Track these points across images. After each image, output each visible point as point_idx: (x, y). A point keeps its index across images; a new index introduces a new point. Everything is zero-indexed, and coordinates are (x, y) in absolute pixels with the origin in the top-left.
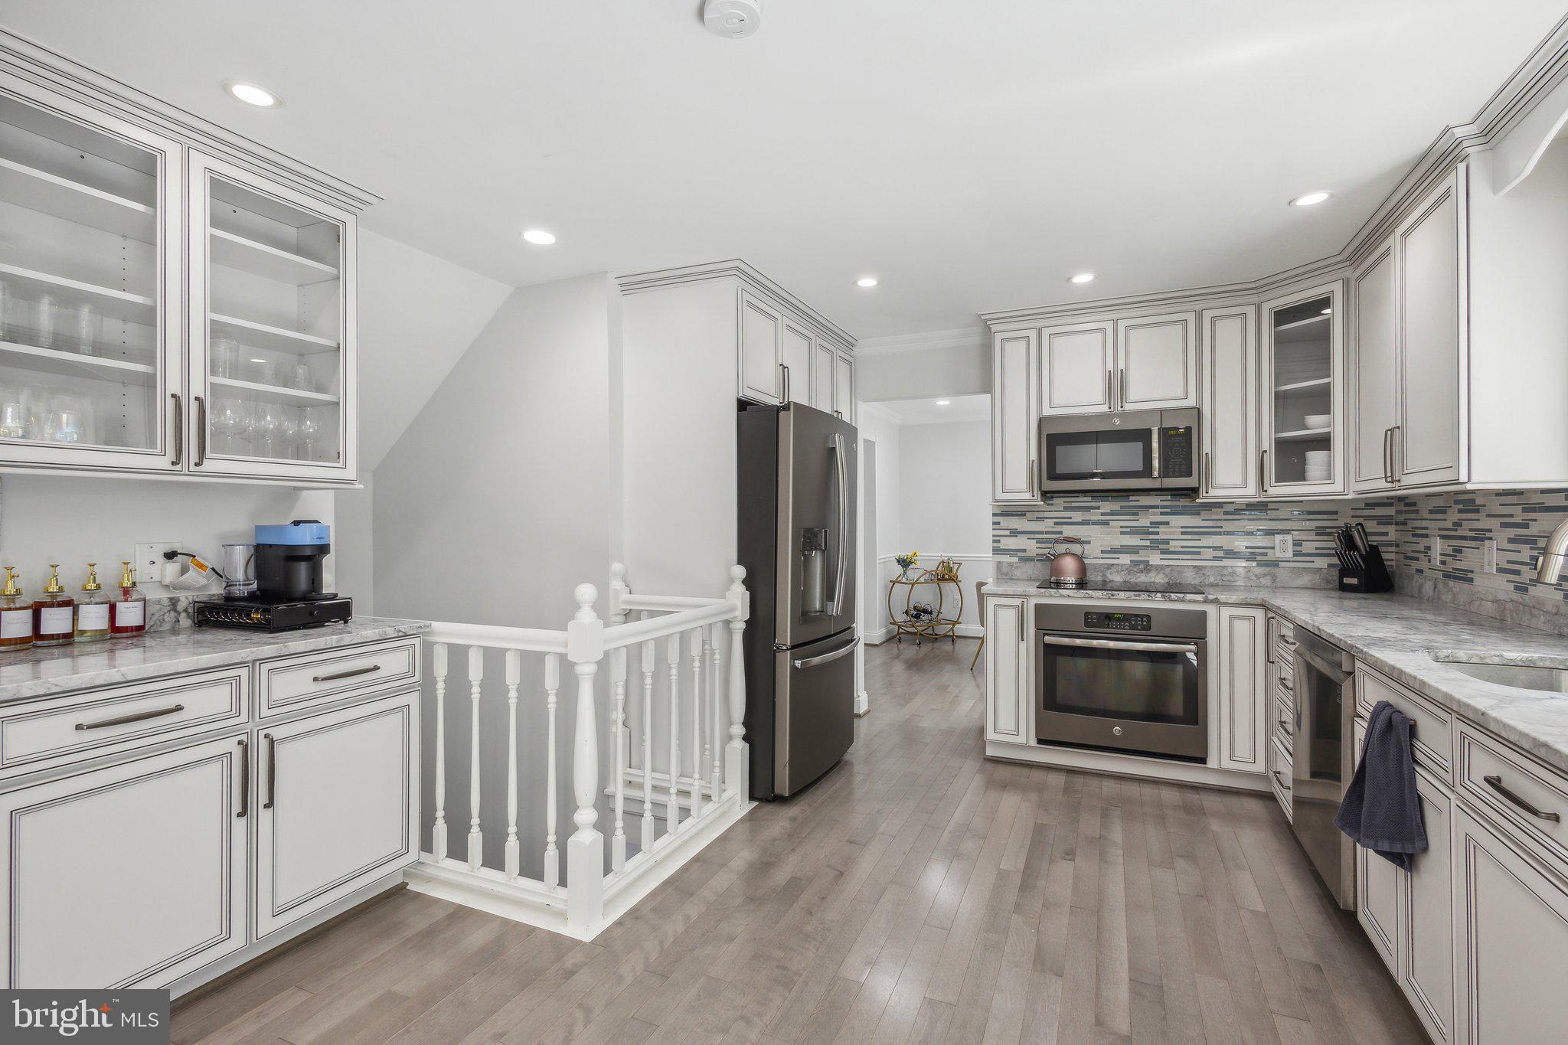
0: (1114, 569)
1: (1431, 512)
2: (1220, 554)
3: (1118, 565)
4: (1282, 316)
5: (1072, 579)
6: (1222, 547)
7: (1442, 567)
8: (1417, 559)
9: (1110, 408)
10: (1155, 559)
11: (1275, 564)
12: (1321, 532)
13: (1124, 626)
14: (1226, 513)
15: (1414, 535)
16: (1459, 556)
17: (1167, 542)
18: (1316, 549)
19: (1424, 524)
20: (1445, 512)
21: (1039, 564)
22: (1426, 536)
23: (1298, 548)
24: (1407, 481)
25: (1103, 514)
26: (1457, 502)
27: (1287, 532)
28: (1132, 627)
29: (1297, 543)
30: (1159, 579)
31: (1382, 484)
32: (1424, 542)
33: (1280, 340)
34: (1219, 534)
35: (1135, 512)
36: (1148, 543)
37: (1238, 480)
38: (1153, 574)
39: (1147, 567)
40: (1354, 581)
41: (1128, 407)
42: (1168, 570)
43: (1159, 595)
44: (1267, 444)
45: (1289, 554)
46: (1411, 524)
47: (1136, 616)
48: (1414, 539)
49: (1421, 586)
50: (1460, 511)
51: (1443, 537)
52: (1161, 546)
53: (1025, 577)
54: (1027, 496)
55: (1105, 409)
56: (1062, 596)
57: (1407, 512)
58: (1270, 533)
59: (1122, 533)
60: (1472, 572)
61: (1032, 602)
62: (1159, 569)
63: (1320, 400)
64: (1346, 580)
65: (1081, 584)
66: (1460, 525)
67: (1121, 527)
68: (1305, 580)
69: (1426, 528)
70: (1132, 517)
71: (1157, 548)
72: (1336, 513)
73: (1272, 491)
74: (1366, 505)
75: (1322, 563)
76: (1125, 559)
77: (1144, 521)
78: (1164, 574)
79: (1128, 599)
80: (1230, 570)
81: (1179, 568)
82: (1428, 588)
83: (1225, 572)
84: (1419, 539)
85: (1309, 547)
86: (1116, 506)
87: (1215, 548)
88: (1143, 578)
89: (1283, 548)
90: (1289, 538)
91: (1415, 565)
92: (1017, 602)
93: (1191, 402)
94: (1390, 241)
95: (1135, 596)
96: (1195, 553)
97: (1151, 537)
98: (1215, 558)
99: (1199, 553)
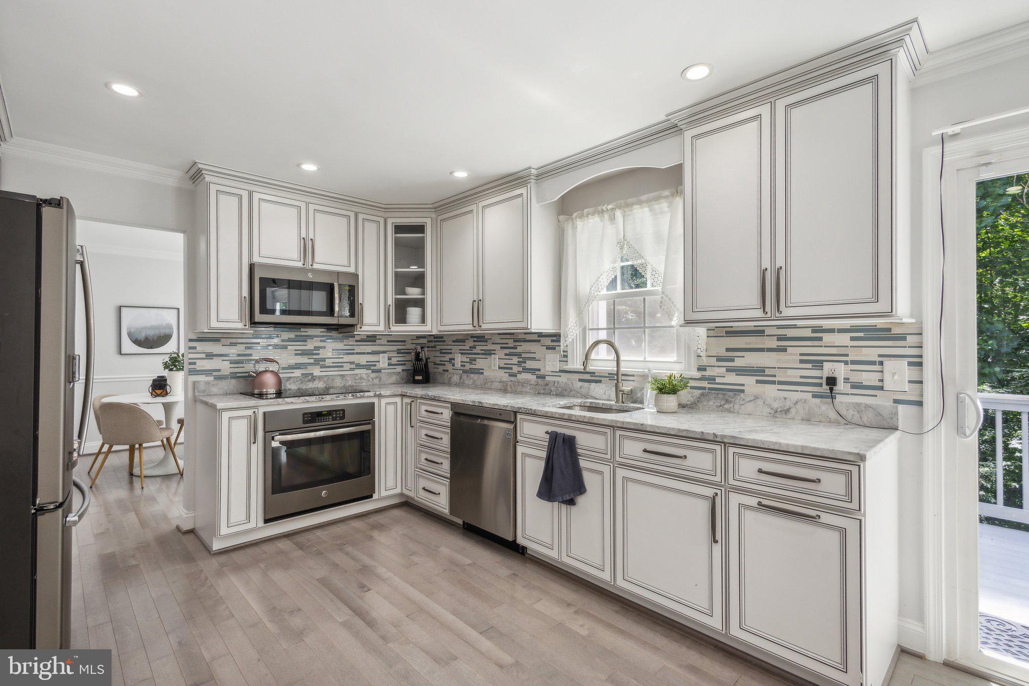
0: (292, 380)
1: (454, 341)
2: (354, 366)
3: (295, 377)
4: (399, 229)
5: (272, 390)
6: (354, 362)
7: (462, 368)
8: (444, 365)
9: (304, 265)
10: (317, 372)
11: (379, 371)
12: (399, 352)
13: (329, 419)
14: (357, 341)
15: (441, 353)
16: (474, 362)
17: (324, 360)
18: (398, 361)
19: (449, 347)
20: (464, 342)
21: (233, 381)
22: (451, 353)
23: (390, 361)
24: (484, 326)
25: (283, 341)
26: (472, 337)
27: (384, 352)
28: (334, 419)
29: (389, 359)
30: (320, 385)
31: (471, 327)
32: (447, 357)
33: (398, 244)
34: (353, 354)
35: (304, 339)
36: (312, 361)
37: (375, 321)
38: (316, 382)
39: (314, 378)
40: (420, 378)
41: (316, 266)
42: (326, 379)
43: (350, 395)
44: (390, 301)
45: (386, 365)
46: (438, 348)
47: (336, 411)
48: (442, 355)
49: (450, 378)
50: (474, 341)
51: (462, 354)
52: (321, 363)
53: (221, 392)
54: (240, 325)
55: (300, 264)
56: (287, 403)
57: (435, 341)
58: (378, 353)
59: (296, 354)
60: (483, 369)
61: (261, 411)
62: (320, 378)
63: (419, 280)
64: (417, 378)
65: (279, 394)
66: (475, 348)
67: (296, 350)
68: (393, 379)
69: (451, 350)
70: (303, 343)
71: (318, 364)
72: (405, 341)
73: (393, 328)
74: (417, 337)
75: (399, 369)
76: (298, 373)
77: (310, 346)
78: (323, 381)
79: (332, 400)
80: (359, 376)
81: (331, 377)
82: (456, 379)
83: (357, 378)
84: (444, 355)
85: (394, 361)
86: (292, 335)
87: (352, 363)
88: (311, 385)
89: (383, 361)
90: (386, 355)
91: (441, 368)
92: (250, 412)
93: (352, 270)
94: (474, 207)
95: (337, 397)
96: (340, 366)
97: (315, 357)
98: (351, 369)
99: (342, 366)
